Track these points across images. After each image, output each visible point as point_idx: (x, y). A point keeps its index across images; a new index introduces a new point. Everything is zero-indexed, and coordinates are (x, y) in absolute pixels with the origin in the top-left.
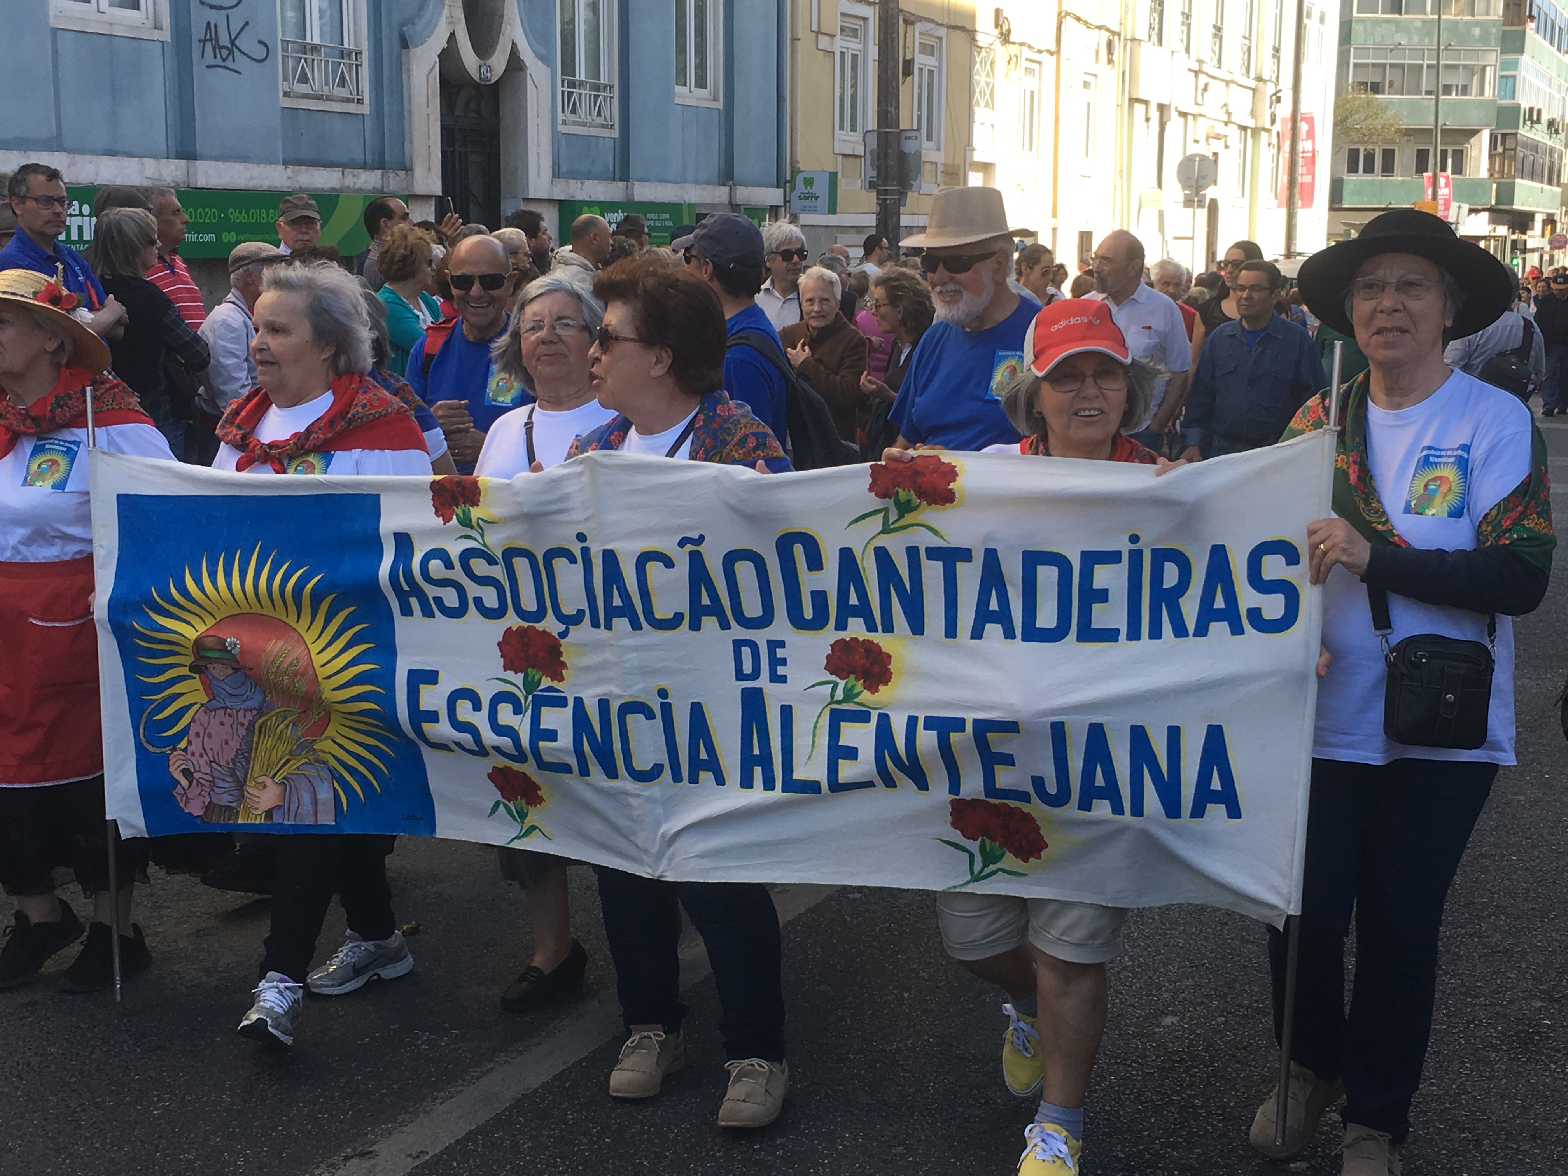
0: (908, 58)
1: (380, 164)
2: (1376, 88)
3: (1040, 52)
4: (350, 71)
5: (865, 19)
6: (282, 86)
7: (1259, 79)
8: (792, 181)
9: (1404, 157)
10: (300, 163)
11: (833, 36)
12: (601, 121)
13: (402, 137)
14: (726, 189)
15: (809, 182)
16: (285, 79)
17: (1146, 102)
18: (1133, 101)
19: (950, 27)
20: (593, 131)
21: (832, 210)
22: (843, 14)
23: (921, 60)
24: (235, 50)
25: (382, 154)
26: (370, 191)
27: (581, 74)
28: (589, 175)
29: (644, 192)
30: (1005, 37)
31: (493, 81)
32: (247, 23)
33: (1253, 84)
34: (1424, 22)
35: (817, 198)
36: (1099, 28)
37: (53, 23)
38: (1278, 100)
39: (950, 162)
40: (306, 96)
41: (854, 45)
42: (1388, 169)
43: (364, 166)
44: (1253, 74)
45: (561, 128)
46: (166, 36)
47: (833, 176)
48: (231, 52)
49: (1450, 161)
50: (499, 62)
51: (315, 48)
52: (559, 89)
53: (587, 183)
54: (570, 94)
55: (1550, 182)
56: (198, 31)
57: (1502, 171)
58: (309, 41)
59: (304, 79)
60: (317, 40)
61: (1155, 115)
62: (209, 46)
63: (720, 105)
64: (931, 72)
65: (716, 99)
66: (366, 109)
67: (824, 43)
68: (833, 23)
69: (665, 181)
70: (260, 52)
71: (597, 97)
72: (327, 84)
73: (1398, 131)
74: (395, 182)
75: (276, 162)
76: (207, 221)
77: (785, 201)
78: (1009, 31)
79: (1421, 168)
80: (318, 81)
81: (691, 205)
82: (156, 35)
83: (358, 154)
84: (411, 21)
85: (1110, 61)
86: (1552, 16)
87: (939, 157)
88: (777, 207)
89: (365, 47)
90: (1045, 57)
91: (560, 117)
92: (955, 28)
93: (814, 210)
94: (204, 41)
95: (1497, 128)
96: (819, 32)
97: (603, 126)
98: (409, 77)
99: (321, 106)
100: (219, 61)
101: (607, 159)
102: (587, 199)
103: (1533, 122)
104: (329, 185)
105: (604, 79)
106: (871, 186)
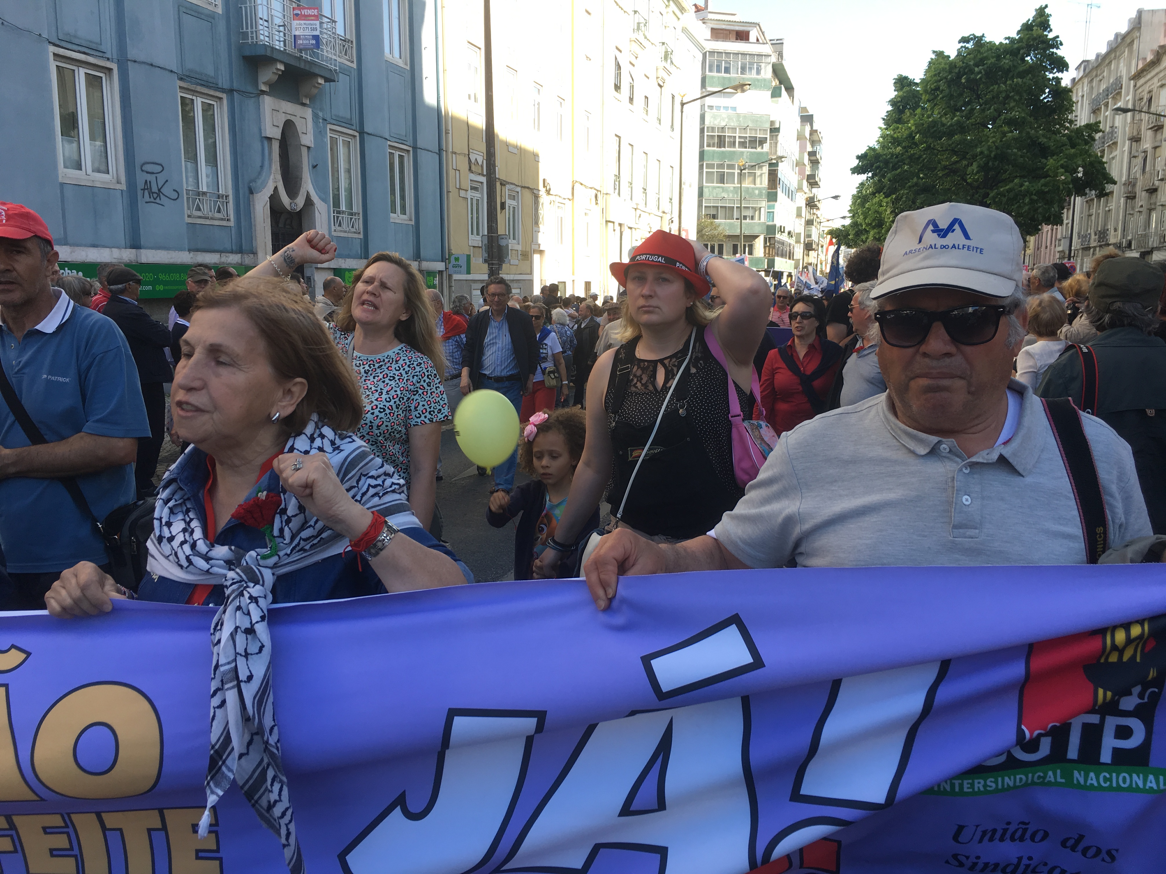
0: (503, 201)
1: (240, 251)
2: (714, 217)
3: (564, 199)
4: (223, 205)
5: (482, 183)
6: (187, 212)
7: (664, 212)
8: (449, 259)
9: (727, 248)
10: (197, 250)
11: (467, 190)
12: (353, 230)
13: (251, 238)
15: (457, 259)
16: (189, 208)
17: (613, 222)
18: (607, 222)
19: (522, 187)
20: (350, 235)
21: (468, 272)
22: (471, 180)
23: (509, 202)
24: (161, 194)
25: (241, 246)
27: (343, 207)
28: (349, 256)
30: (548, 192)
31: (298, 210)
32: (167, 181)
33: (661, 214)
34: (734, 187)
35: (461, 267)
36: (591, 188)
37: (61, 180)
38: (672, 222)
39: (524, 250)
40: (200, 217)
41: (477, 195)
42: (721, 252)
43: (232, 252)
44: (661, 210)
45: (334, 234)
46: (124, 187)
47: (468, 257)
48: (158, 195)
49: (747, 249)
50: (300, 202)
51: (204, 193)
52: (332, 215)
53: (347, 260)
54: (338, 217)
55: (790, 258)
56: (140, 185)
57: (769, 253)
58: (201, 190)
59: (198, 209)
60: (205, 189)
61: (617, 228)
62: (146, 192)
63: (413, 223)
64: (514, 208)
65: (411, 220)
66: (232, 223)
67: (462, 194)
68: (467, 185)
70: (175, 196)
71: (351, 219)
72: (211, 211)
73: (725, 236)
74: (248, 260)
75: (185, 250)
77: (446, 269)
78: (550, 189)
79: (735, 252)
80: (206, 209)
82: (118, 187)
83: (228, 246)
84: (254, 180)
85: (597, 204)
86: (788, 185)
87: (519, 248)
88: (442, 271)
89: (230, 193)
90: (567, 201)
91: (333, 228)
92: (525, 187)
93: (460, 273)
94: (144, 190)
95: (767, 235)
96: (460, 189)
97: (355, 233)
98: (254, 208)
99: (208, 222)
100: (152, 200)
101: (357, 248)
102: (348, 268)
103: (782, 232)
104: (213, 261)
105: (355, 210)
106: (486, 261)
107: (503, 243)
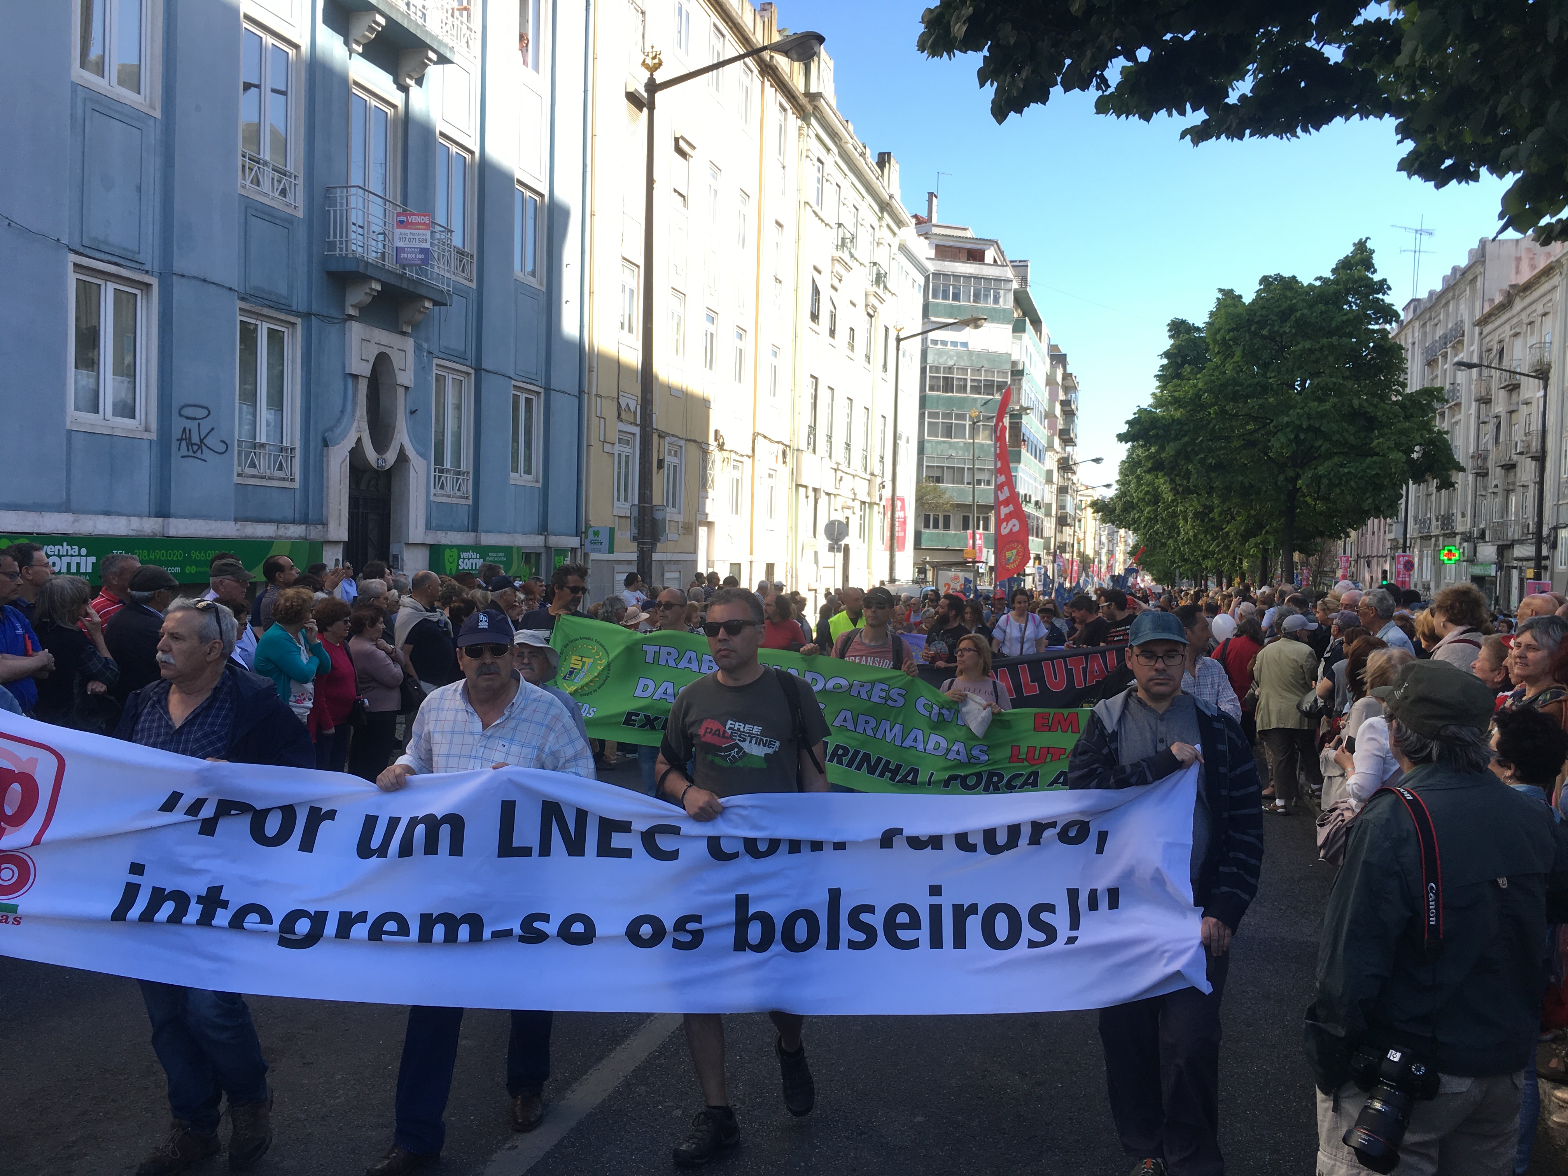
0: (661, 458)
1: (305, 520)
2: (939, 480)
3: (742, 456)
4: (286, 461)
5: (634, 434)
6: (236, 469)
7: (872, 474)
8: (586, 533)
9: (956, 521)
10: (246, 520)
11: (613, 444)
12: (459, 494)
13: (321, 503)
14: (542, 537)
15: (596, 533)
16: (239, 465)
17: (806, 487)
18: (798, 486)
19: (687, 440)
20: (455, 501)
21: (611, 551)
22: (620, 431)
23: (669, 459)
24: (203, 446)
25: (307, 514)
26: (296, 539)
27: (448, 465)
28: (451, 529)
29: (487, 539)
30: (721, 447)
31: (387, 468)
32: (213, 429)
33: (869, 477)
34: (965, 443)
35: (601, 543)
36: (778, 442)
37: (69, 426)
38: (884, 487)
39: (687, 521)
40: (254, 476)
41: (627, 450)
42: (947, 526)
43: (293, 522)
44: (868, 472)
45: (432, 498)
46: (154, 436)
47: (612, 531)
48: (200, 447)
49: (981, 523)
50: (391, 457)
51: (262, 446)
52: (433, 473)
53: (449, 533)
54: (440, 477)
55: (1037, 536)
56: (176, 433)
58: (258, 441)
59: (253, 465)
60: (263, 440)
61: (811, 494)
62: (184, 443)
63: (540, 485)
64: (675, 467)
65: (537, 481)
66: (297, 485)
67: (608, 448)
68: (613, 436)
69: (501, 532)
70: (222, 448)
71: (458, 479)
72: (269, 468)
73: (952, 505)
74: (315, 533)
75: (229, 520)
76: (175, 558)
77: (581, 545)
78: (723, 443)
79: (966, 527)
80: (263, 466)
81: (519, 548)
82: (146, 436)
83: (289, 514)
84: (331, 429)
85: (785, 462)
86: (1035, 442)
87: (680, 518)
88: (576, 548)
89: (298, 445)
90: (745, 459)
91: (433, 491)
92: (690, 440)
93: (599, 551)
94: (181, 440)
96: (604, 442)
97: (462, 497)
98: (328, 465)
99: (264, 483)
100: (191, 453)
101: (464, 518)
102: (450, 543)
103: (1027, 502)
104: (267, 534)
105: (463, 468)
106: (634, 539)
107: (658, 516)
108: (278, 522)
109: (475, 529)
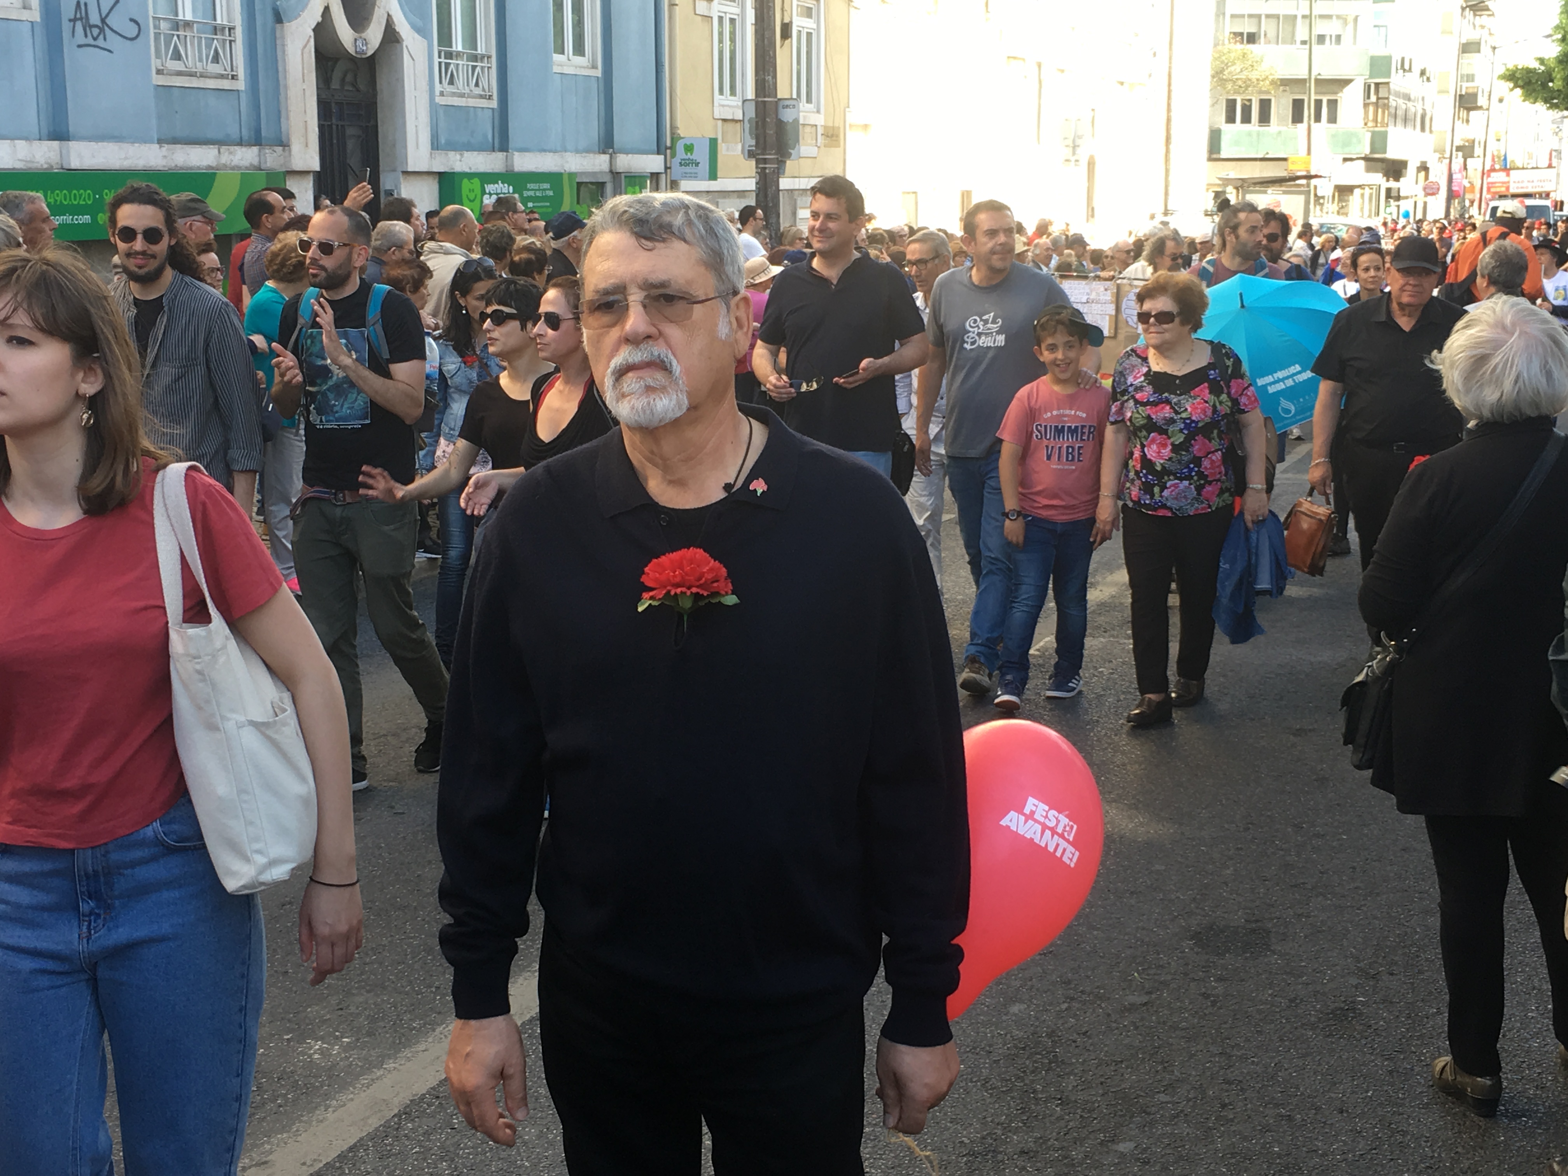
0: (786, 20)
1: (257, 141)
2: (1252, 38)
4: (224, 47)
6: (155, 63)
8: (672, 148)
9: (1281, 108)
10: (175, 141)
12: (478, 91)
13: (278, 113)
14: (606, 157)
15: (689, 148)
16: (158, 55)
18: (1011, 59)
20: (472, 102)
21: (713, 176)
23: (799, 23)
24: (106, 28)
25: (258, 131)
26: (247, 168)
27: (458, 45)
28: (469, 147)
29: (524, 162)
31: (370, 53)
32: (117, 2)
35: (697, 164)
39: (830, 124)
40: (180, 74)
41: (732, 9)
43: (240, 143)
45: (439, 100)
46: (35, 15)
47: (713, 143)
48: (102, 30)
49: (1324, 111)
50: (374, 35)
51: (188, 24)
52: (436, 60)
53: (466, 154)
54: (447, 65)
56: (68, 11)
57: (1375, 120)
59: (177, 56)
60: (189, 17)
61: (1033, 72)
62: (79, 26)
63: (599, 73)
64: (809, 35)
65: (594, 67)
66: (241, 84)
67: (701, 8)
69: (545, 151)
70: (132, 31)
71: (474, 68)
72: (201, 60)
73: (1273, 82)
74: (273, 159)
75: (152, 142)
76: (82, 203)
77: (666, 168)
79: (1296, 119)
80: (192, 58)
81: (571, 175)
82: (25, 15)
83: (233, 131)
87: (819, 120)
88: (658, 174)
89: (238, 22)
91: (438, 88)
93: (694, 177)
94: (74, 20)
95: (1371, 77)
97: (481, 97)
98: (284, 52)
99: (195, 83)
100: (90, 41)
101: (486, 129)
102: (467, 170)
104: (205, 163)
105: (481, 49)
106: (751, 154)
107: (787, 116)
108: (219, 143)
109: (504, 147)
